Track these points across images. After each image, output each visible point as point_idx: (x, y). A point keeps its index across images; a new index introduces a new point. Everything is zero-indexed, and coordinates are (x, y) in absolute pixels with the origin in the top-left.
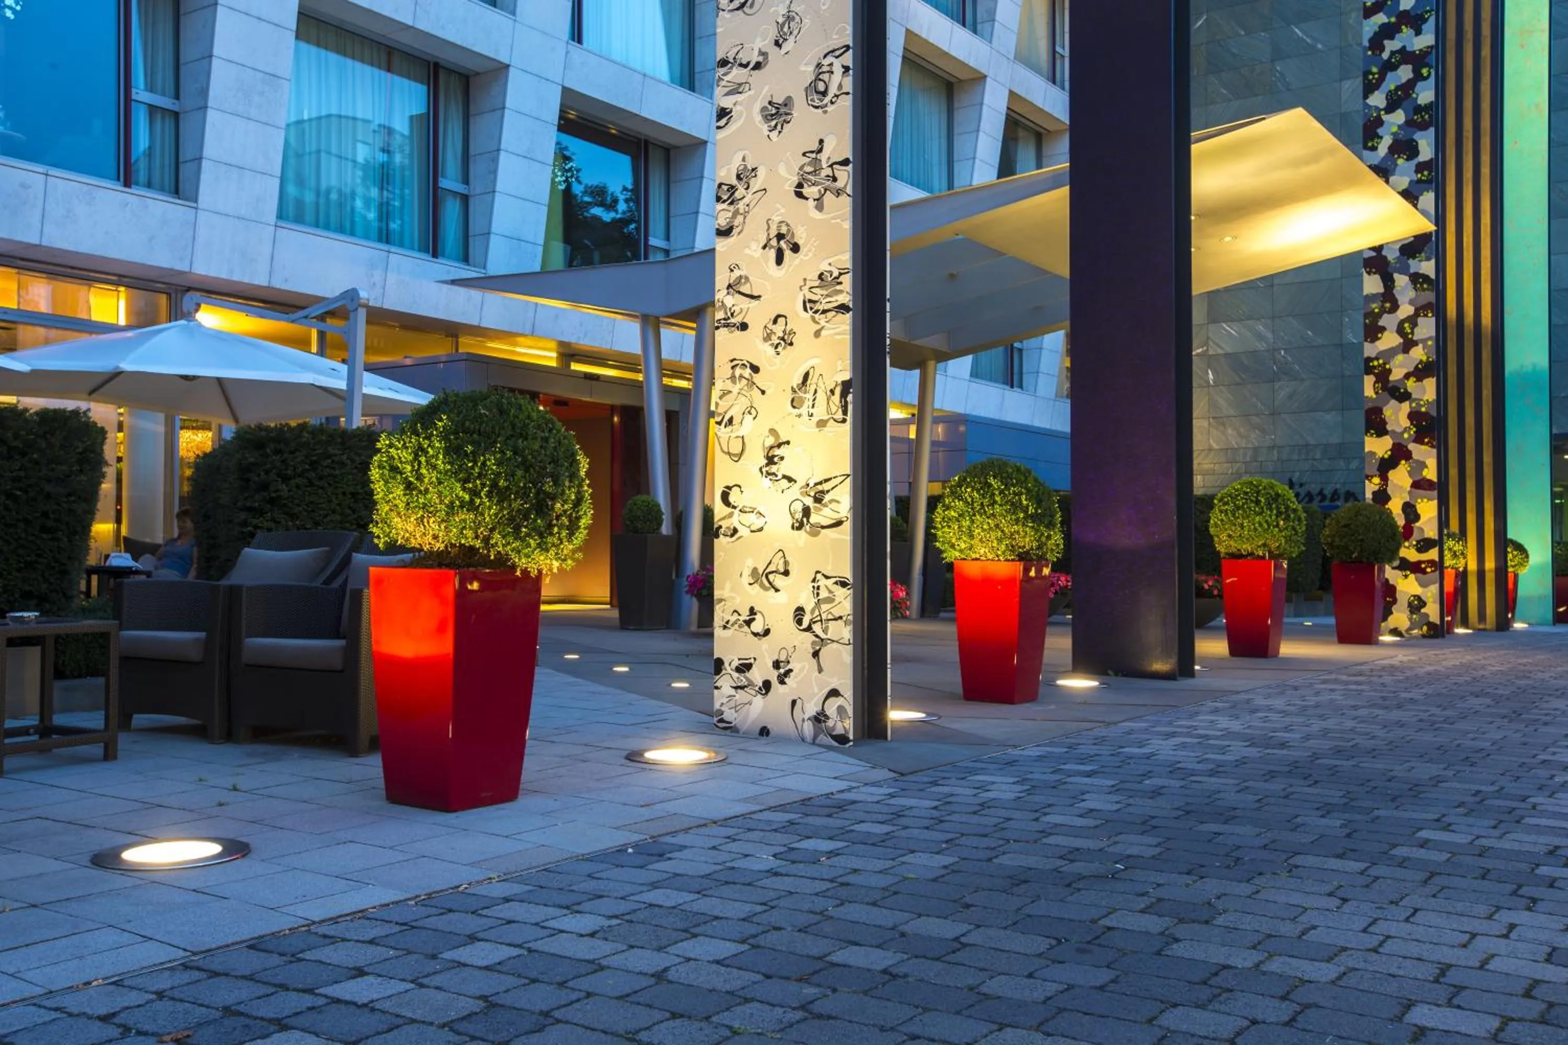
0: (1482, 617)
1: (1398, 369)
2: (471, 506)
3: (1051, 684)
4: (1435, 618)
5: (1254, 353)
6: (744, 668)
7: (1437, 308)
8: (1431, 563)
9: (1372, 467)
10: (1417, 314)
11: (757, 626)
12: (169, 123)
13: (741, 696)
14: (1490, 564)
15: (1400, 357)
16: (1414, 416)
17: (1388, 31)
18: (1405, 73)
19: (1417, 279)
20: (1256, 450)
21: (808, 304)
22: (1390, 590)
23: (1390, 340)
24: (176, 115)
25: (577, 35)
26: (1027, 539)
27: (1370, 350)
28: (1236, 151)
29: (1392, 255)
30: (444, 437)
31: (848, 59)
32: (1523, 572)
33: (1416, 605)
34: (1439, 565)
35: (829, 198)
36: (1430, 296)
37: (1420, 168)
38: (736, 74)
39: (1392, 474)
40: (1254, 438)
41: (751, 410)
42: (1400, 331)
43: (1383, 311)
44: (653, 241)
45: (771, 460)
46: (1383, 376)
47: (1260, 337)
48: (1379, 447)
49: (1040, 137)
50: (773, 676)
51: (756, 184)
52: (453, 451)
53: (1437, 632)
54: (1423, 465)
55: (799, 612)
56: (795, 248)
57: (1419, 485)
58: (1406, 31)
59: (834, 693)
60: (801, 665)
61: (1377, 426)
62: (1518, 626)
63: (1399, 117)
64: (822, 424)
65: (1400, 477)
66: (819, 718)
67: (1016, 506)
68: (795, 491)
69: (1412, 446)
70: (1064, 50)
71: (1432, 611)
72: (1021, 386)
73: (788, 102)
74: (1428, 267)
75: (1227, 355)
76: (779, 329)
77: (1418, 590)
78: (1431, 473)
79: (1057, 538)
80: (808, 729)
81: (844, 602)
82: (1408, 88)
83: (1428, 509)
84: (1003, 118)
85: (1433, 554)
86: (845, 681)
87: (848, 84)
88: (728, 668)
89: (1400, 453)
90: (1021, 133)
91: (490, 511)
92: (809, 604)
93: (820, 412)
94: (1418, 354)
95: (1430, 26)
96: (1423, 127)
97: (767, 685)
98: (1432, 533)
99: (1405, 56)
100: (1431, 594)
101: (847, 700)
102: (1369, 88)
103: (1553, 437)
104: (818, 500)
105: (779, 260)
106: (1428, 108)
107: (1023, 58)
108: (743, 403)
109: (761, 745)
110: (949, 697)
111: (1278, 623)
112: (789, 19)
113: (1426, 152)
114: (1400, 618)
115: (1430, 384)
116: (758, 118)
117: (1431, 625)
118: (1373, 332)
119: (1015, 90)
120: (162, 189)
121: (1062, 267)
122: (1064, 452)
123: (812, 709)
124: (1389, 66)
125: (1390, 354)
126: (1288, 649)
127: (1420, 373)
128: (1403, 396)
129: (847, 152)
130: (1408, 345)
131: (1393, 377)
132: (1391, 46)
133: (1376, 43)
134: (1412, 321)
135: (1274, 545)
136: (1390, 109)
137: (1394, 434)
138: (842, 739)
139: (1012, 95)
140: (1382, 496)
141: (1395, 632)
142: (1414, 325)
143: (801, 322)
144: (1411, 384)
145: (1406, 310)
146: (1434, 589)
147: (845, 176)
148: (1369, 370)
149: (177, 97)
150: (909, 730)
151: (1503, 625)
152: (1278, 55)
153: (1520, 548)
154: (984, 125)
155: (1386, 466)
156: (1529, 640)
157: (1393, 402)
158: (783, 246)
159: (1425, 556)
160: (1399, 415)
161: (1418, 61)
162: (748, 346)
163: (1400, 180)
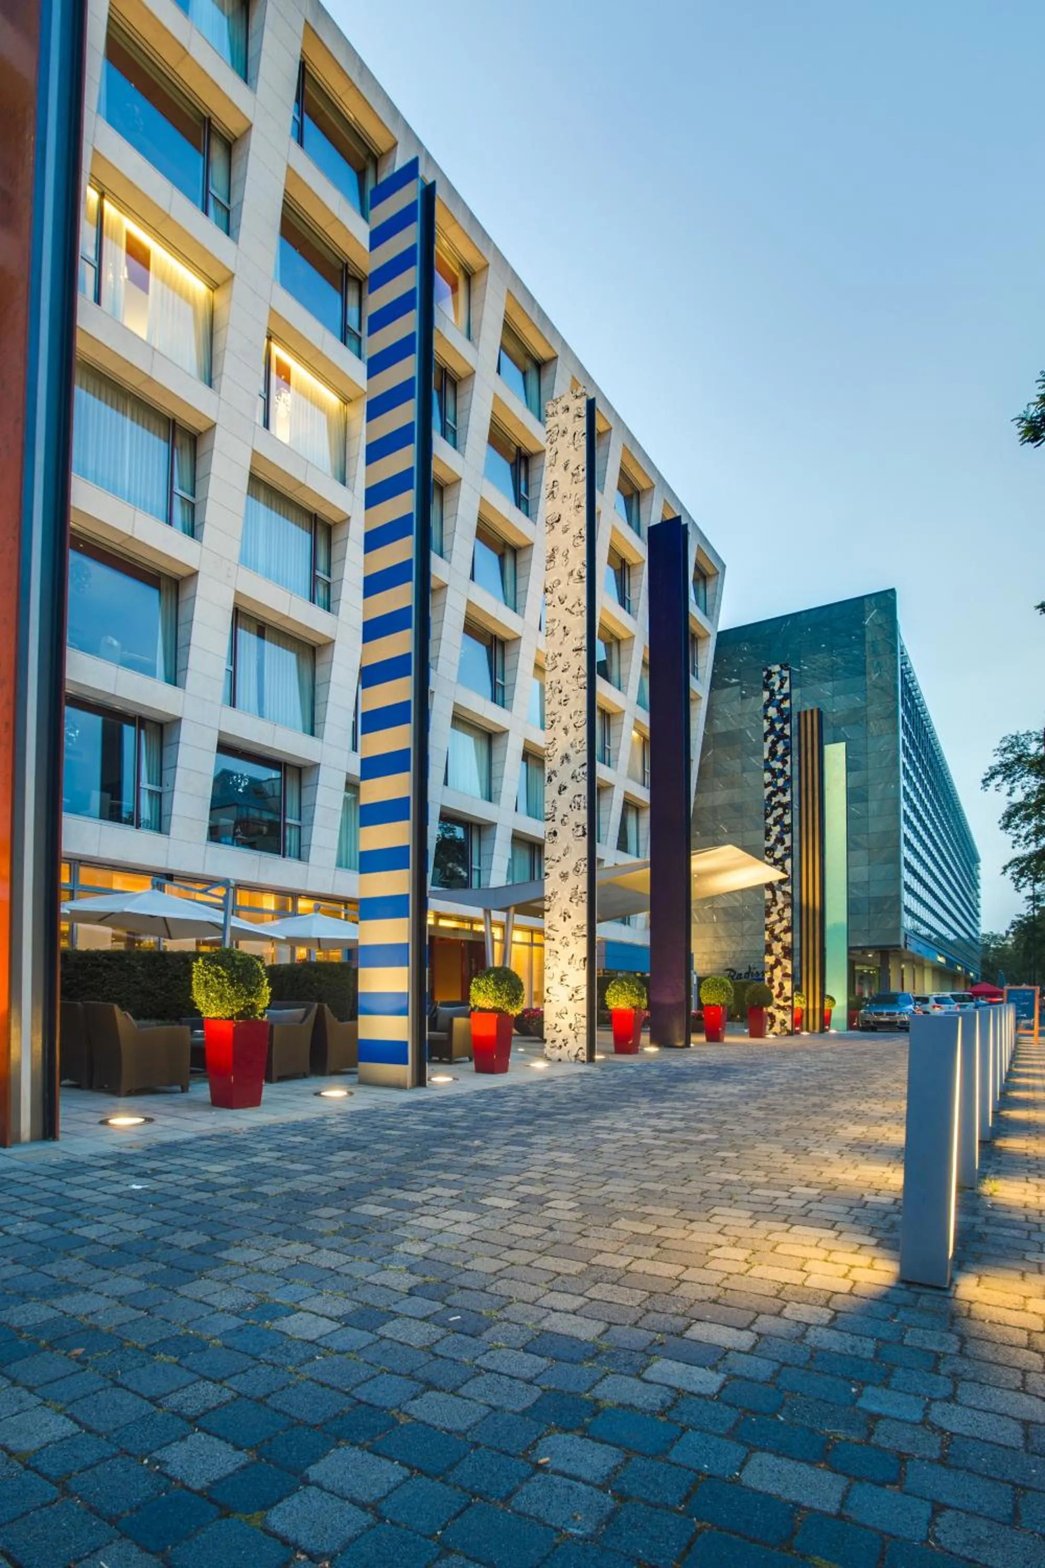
0: (814, 1028)
1: (778, 928)
2: (500, 998)
3: (642, 1050)
4: (790, 1028)
5: (733, 908)
6: (553, 1041)
7: (791, 905)
8: (789, 1006)
9: (767, 968)
10: (785, 907)
11: (558, 1029)
12: (297, 830)
13: (553, 1050)
14: (818, 1006)
15: (778, 924)
16: (783, 948)
17: (773, 794)
18: (780, 811)
19: (784, 893)
20: (734, 952)
21: (574, 934)
22: (772, 1017)
23: (774, 917)
24: (300, 827)
25: (446, 783)
26: (635, 1002)
27: (767, 921)
28: (707, 857)
29: (776, 884)
30: (493, 979)
31: (586, 862)
32: (834, 1009)
33: (783, 1023)
34: (792, 1007)
35: (580, 903)
36: (789, 900)
37: (786, 849)
38: (551, 863)
39: (775, 971)
40: (734, 947)
41: (556, 965)
42: (778, 914)
43: (772, 905)
44: (474, 867)
45: (562, 980)
46: (772, 932)
47: (737, 900)
48: (770, 960)
49: (638, 809)
50: (563, 1044)
51: (558, 896)
52: (496, 983)
53: (791, 1033)
54: (786, 967)
55: (570, 1025)
56: (570, 917)
57: (785, 975)
58: (780, 794)
59: (581, 1048)
60: (571, 1041)
61: (769, 950)
62: (832, 1031)
63: (777, 829)
64: (578, 970)
65: (778, 972)
66: (576, 1056)
67: (632, 991)
68: (569, 989)
69: (782, 960)
70: (648, 770)
71: (789, 1025)
72: (629, 924)
73: (567, 873)
74: (788, 889)
75: (723, 908)
76: (564, 941)
77: (784, 1017)
78: (789, 971)
79: (645, 1002)
80: (573, 1059)
81: (584, 1022)
82: (781, 816)
83: (788, 985)
84: (621, 803)
85: (789, 1003)
86: (584, 1045)
87: (586, 869)
88: (548, 1041)
89: (778, 962)
90: (630, 807)
91: (506, 999)
92: (573, 1022)
93: (577, 967)
94: (785, 923)
95: (788, 793)
96: (787, 833)
97: (561, 1047)
98: (789, 994)
99: (780, 804)
100: (788, 1018)
101: (585, 1050)
102: (767, 816)
103: (850, 949)
104: (576, 992)
105: (565, 920)
106: (788, 826)
107: (631, 776)
108: (554, 962)
109: (560, 1064)
110: (611, 1053)
111: (724, 1029)
112: (568, 848)
113: (788, 843)
114: (777, 1028)
115: (789, 935)
116: (558, 877)
117: (788, 1031)
118: (768, 914)
119: (628, 791)
120: (294, 857)
121: (647, 890)
122: (647, 956)
123: (574, 1053)
124: (774, 808)
125: (774, 923)
126: (727, 1039)
127: (786, 930)
128: (779, 940)
129: (585, 890)
130: (781, 920)
131: (776, 932)
132: (775, 800)
133: (770, 797)
134: (783, 910)
135: (722, 1001)
136: (775, 825)
137: (776, 955)
138: (583, 1062)
139: (626, 793)
140: (771, 980)
141: (775, 1034)
142: (783, 911)
143: (571, 939)
144: (782, 935)
145: (780, 906)
146: (790, 1016)
147: (585, 897)
148: (767, 929)
149: (300, 819)
150: (601, 1061)
151: (823, 1030)
152: (744, 770)
153: (832, 999)
154: (614, 807)
155: (773, 968)
156: (839, 1037)
157: (776, 942)
158: (566, 916)
159: (786, 1004)
160: (777, 947)
161: (785, 806)
162: (555, 945)
163: (778, 854)
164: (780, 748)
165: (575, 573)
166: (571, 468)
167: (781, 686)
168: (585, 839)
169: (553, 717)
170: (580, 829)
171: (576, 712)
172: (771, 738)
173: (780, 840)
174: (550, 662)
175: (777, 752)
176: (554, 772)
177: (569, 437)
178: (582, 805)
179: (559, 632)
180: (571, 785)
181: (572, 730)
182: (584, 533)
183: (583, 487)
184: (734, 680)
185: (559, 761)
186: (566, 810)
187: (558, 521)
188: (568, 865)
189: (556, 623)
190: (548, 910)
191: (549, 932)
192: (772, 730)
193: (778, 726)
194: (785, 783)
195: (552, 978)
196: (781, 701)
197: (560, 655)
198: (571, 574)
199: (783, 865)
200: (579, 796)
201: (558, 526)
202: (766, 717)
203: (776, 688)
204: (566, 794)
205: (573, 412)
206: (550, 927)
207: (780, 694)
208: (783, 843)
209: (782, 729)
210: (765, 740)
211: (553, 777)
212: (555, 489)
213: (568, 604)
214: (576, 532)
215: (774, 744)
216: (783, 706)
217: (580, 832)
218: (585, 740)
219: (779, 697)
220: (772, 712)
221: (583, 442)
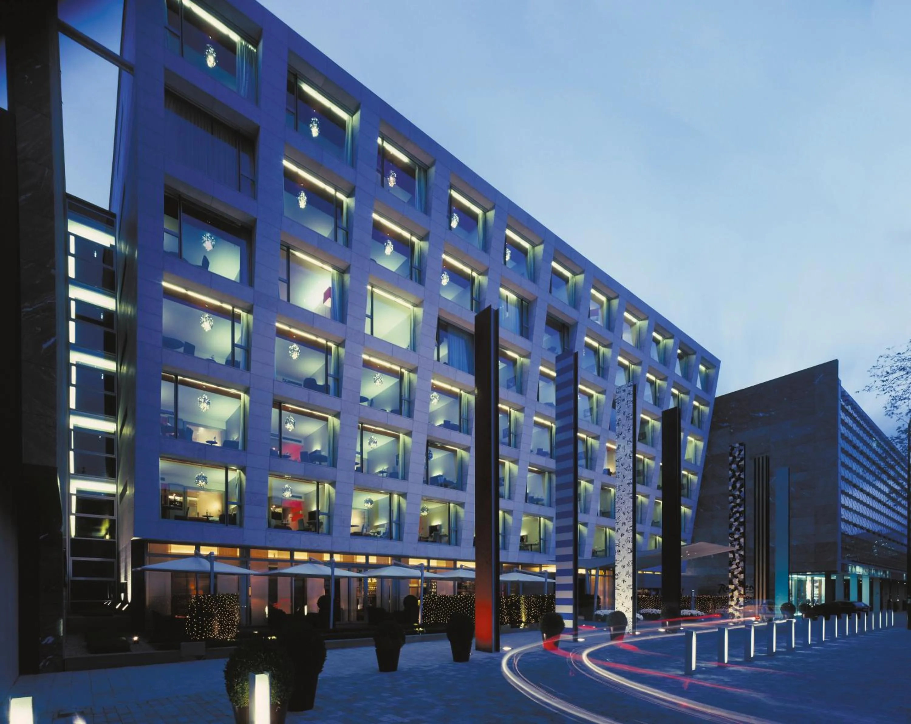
7: (744, 561)
10: (740, 561)
15: (736, 570)
16: (739, 581)
17: (734, 507)
18: (737, 515)
19: (740, 555)
21: (627, 588)
23: (734, 566)
27: (730, 568)
33: (738, 618)
35: (630, 577)
37: (741, 533)
38: (618, 562)
39: (734, 592)
42: (736, 565)
43: (733, 561)
46: (733, 573)
51: (621, 574)
54: (740, 591)
57: (740, 595)
58: (738, 507)
63: (736, 523)
65: (736, 593)
69: (739, 587)
71: (742, 619)
73: (624, 566)
74: (742, 553)
76: (624, 590)
77: (739, 615)
78: (742, 592)
82: (738, 518)
83: (741, 599)
87: (632, 565)
89: (736, 588)
94: (740, 569)
95: (742, 506)
98: (742, 604)
99: (738, 512)
101: (631, 631)
102: (730, 517)
106: (742, 522)
108: (619, 598)
112: (625, 557)
113: (742, 531)
115: (743, 575)
116: (621, 567)
118: (731, 565)
123: (627, 631)
124: (734, 514)
125: (734, 569)
127: (740, 573)
128: (737, 577)
129: (632, 572)
130: (738, 568)
132: (735, 510)
133: (732, 509)
134: (739, 563)
136: (735, 521)
137: (735, 585)
140: (732, 597)
143: (626, 590)
144: (738, 575)
145: (738, 561)
146: (742, 615)
147: (631, 575)
148: (730, 572)
157: (735, 579)
158: (624, 581)
159: (740, 608)
160: (736, 581)
161: (740, 513)
162: (620, 592)
163: (736, 536)
164: (738, 485)
165: (628, 455)
166: (626, 414)
167: (739, 454)
168: (632, 554)
169: (619, 508)
170: (630, 550)
171: (628, 507)
172: (733, 480)
173: (738, 529)
174: (618, 488)
175: (736, 486)
176: (619, 529)
177: (625, 402)
178: (630, 541)
179: (621, 477)
180: (626, 534)
181: (626, 513)
182: (631, 439)
183: (631, 422)
184: (725, 425)
185: (621, 525)
186: (624, 543)
187: (621, 434)
188: (625, 562)
189: (620, 473)
190: (617, 579)
191: (618, 587)
192: (734, 475)
193: (737, 474)
194: (740, 501)
195: (618, 604)
196: (740, 461)
197: (622, 485)
198: (626, 455)
199: (739, 541)
200: (629, 538)
201: (621, 437)
202: (731, 469)
203: (736, 455)
204: (624, 537)
205: (627, 392)
206: (618, 585)
207: (738, 458)
208: (739, 530)
209: (739, 475)
210: (730, 481)
211: (619, 530)
212: (619, 422)
213: (625, 466)
214: (628, 439)
215: (735, 483)
216: (740, 464)
217: (630, 551)
218: (632, 518)
219: (738, 459)
220: (734, 466)
221: (631, 404)
